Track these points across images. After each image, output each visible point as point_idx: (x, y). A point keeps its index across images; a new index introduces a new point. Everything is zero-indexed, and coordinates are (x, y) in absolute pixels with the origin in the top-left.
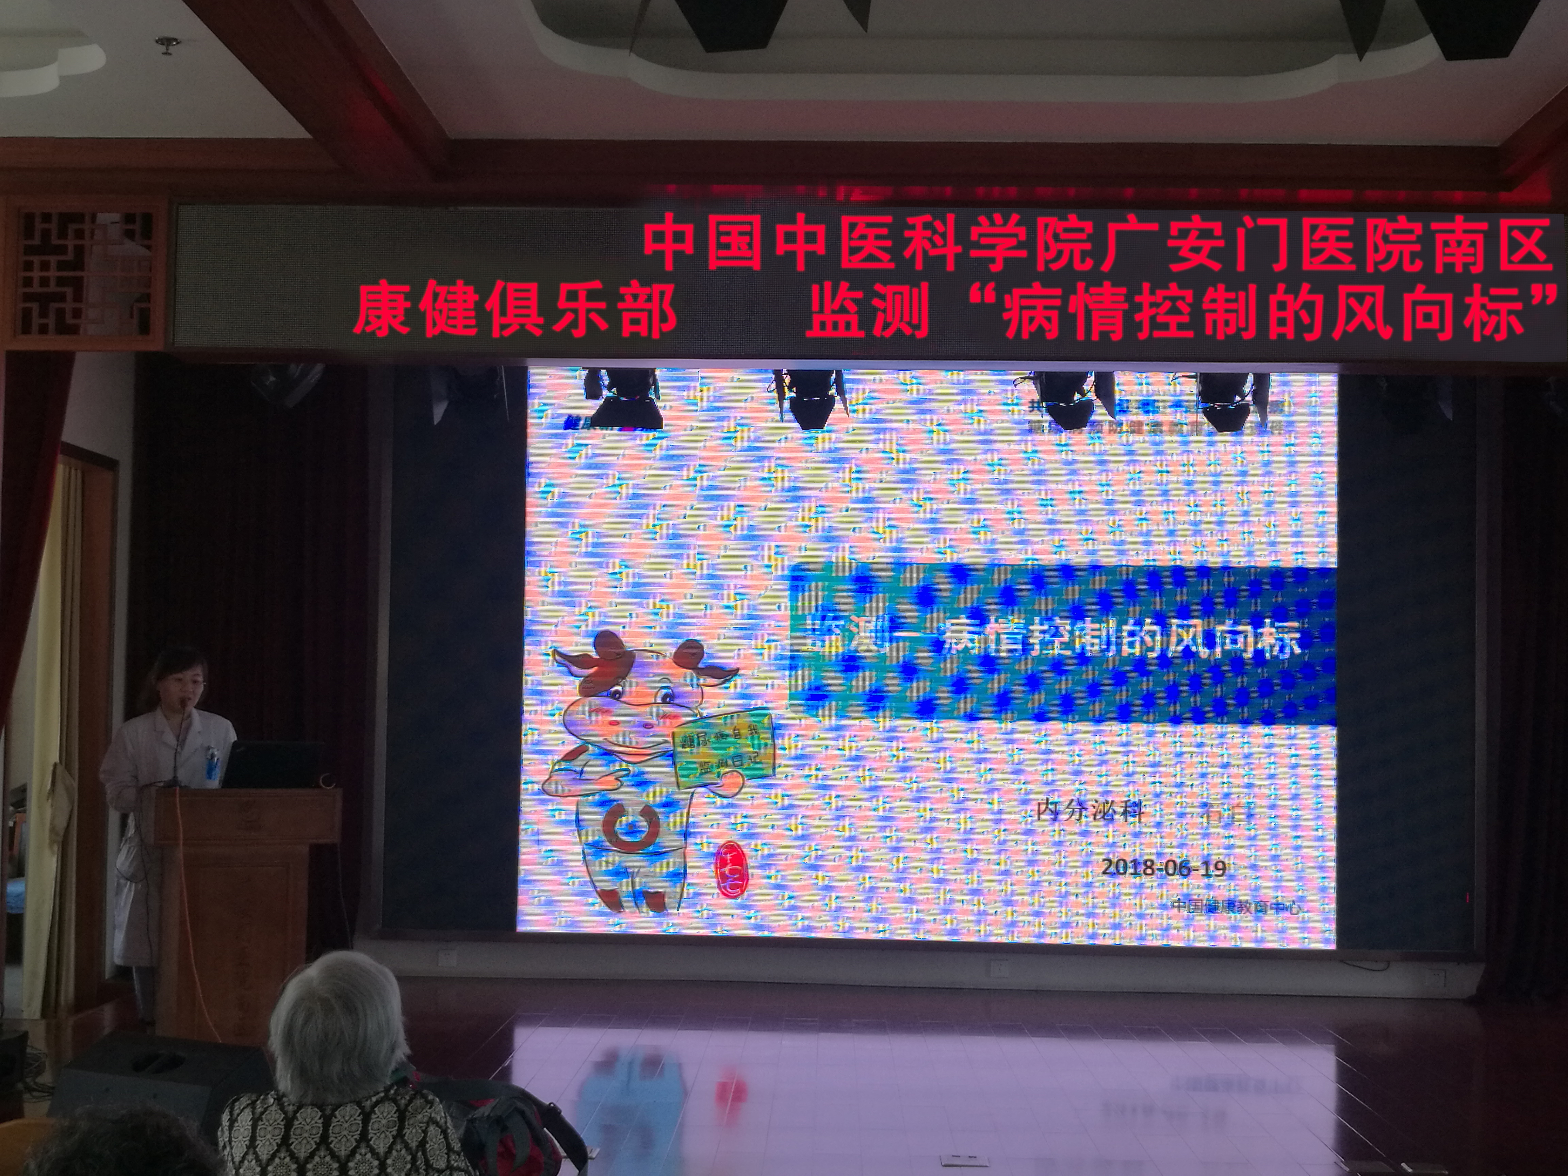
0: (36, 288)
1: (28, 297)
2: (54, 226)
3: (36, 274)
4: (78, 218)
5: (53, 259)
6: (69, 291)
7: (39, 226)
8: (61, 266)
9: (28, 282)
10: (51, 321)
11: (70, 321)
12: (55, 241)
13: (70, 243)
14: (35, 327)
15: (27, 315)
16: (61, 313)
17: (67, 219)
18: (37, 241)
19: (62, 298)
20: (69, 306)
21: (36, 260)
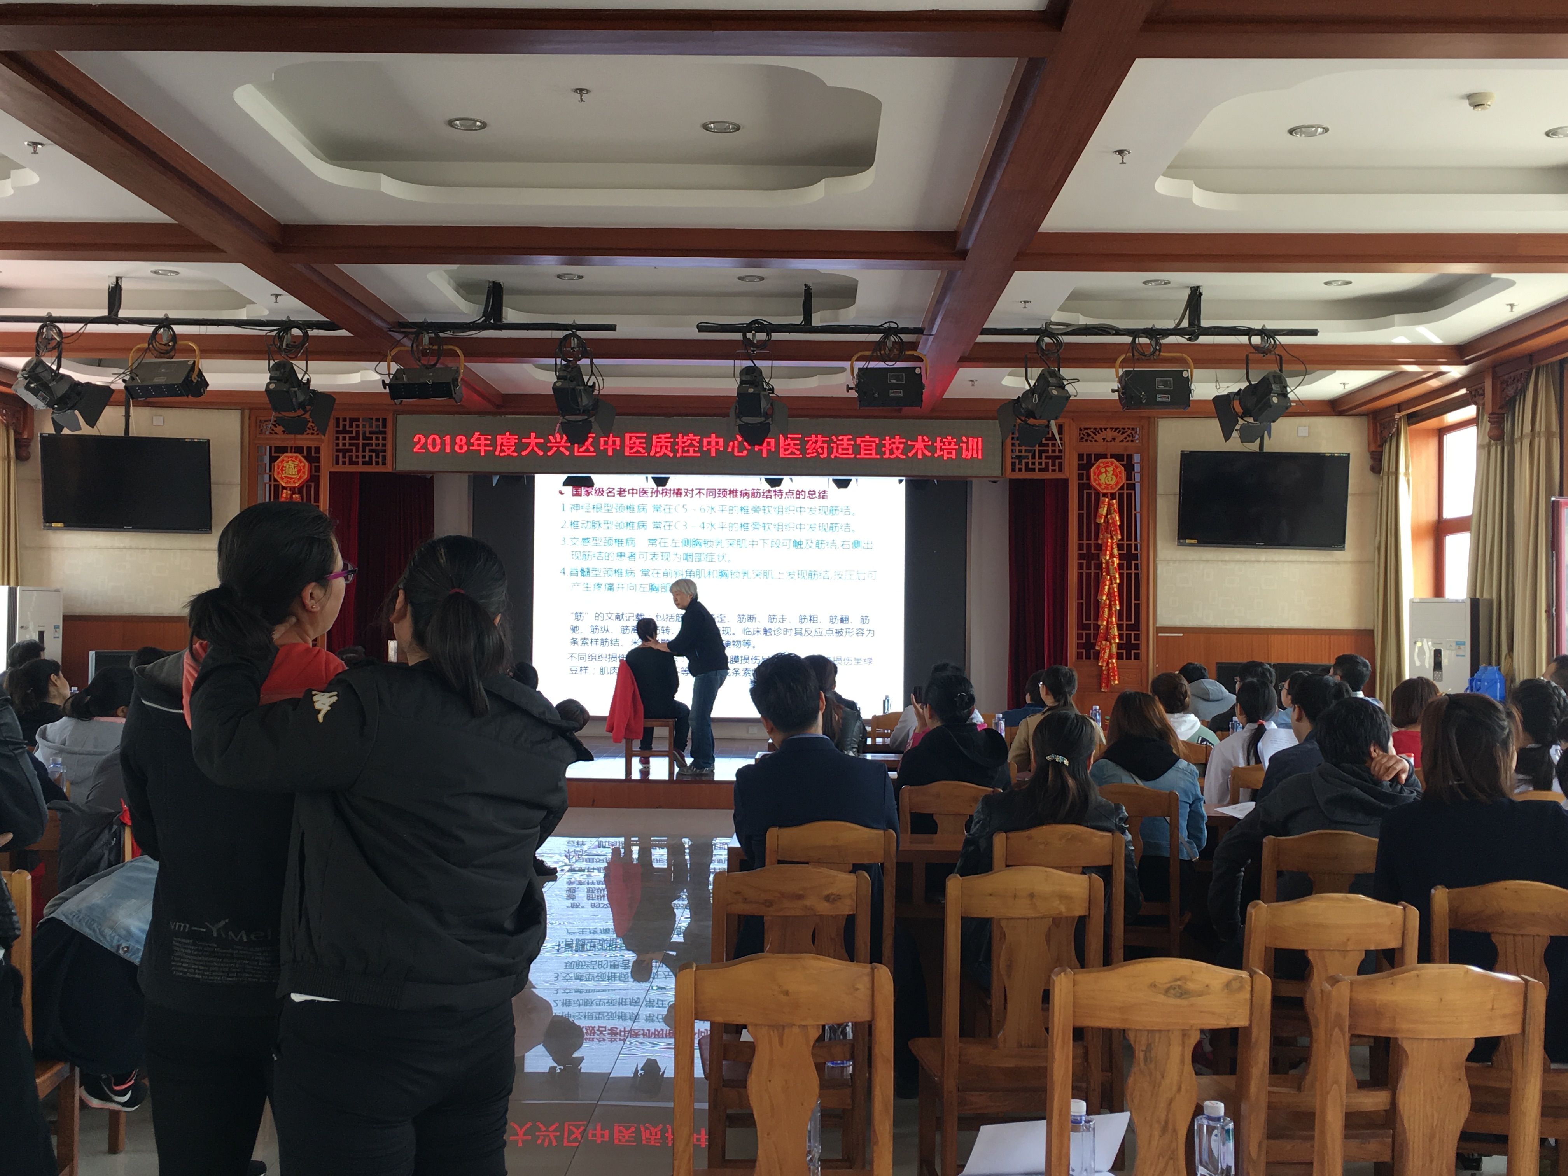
0: (341, 447)
1: (337, 451)
2: (347, 423)
3: (341, 442)
4: (358, 420)
5: (347, 436)
6: (354, 448)
7: (341, 423)
8: (351, 438)
9: (338, 445)
10: (347, 460)
11: (354, 459)
12: (348, 428)
13: (354, 429)
14: (341, 463)
15: (338, 457)
16: (351, 457)
17: (352, 420)
18: (341, 428)
19: (351, 451)
20: (354, 454)
21: (341, 436)
